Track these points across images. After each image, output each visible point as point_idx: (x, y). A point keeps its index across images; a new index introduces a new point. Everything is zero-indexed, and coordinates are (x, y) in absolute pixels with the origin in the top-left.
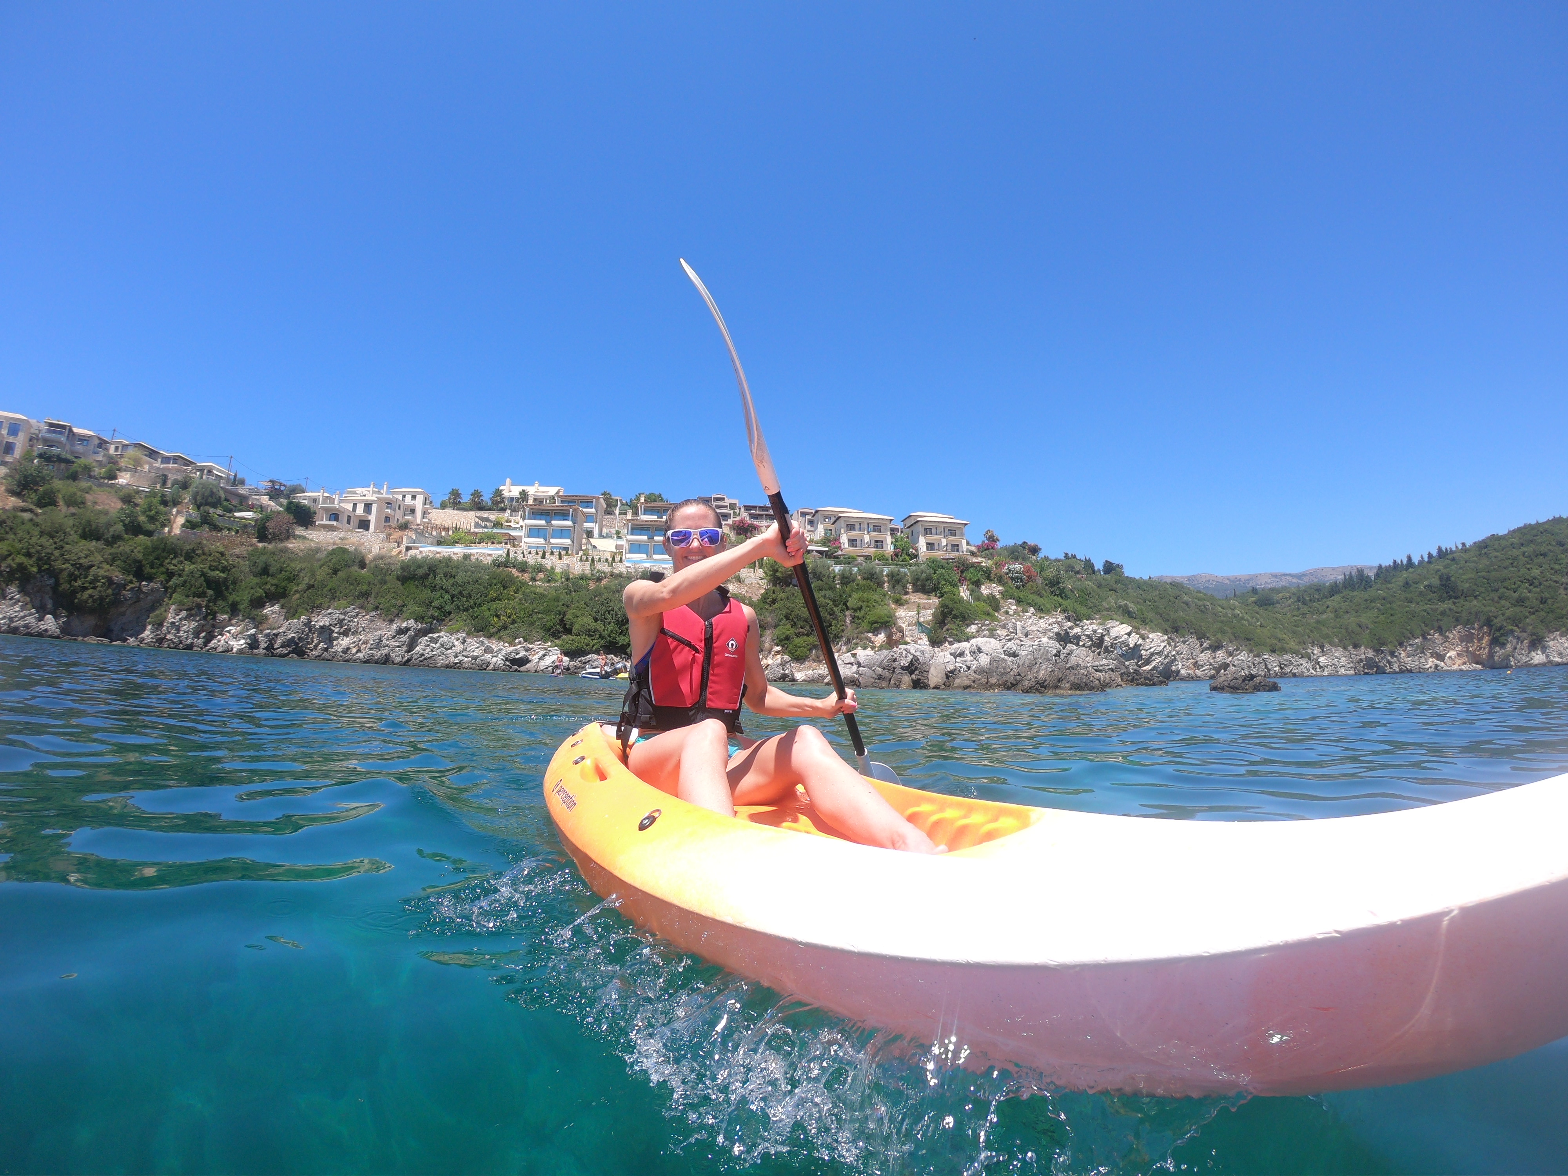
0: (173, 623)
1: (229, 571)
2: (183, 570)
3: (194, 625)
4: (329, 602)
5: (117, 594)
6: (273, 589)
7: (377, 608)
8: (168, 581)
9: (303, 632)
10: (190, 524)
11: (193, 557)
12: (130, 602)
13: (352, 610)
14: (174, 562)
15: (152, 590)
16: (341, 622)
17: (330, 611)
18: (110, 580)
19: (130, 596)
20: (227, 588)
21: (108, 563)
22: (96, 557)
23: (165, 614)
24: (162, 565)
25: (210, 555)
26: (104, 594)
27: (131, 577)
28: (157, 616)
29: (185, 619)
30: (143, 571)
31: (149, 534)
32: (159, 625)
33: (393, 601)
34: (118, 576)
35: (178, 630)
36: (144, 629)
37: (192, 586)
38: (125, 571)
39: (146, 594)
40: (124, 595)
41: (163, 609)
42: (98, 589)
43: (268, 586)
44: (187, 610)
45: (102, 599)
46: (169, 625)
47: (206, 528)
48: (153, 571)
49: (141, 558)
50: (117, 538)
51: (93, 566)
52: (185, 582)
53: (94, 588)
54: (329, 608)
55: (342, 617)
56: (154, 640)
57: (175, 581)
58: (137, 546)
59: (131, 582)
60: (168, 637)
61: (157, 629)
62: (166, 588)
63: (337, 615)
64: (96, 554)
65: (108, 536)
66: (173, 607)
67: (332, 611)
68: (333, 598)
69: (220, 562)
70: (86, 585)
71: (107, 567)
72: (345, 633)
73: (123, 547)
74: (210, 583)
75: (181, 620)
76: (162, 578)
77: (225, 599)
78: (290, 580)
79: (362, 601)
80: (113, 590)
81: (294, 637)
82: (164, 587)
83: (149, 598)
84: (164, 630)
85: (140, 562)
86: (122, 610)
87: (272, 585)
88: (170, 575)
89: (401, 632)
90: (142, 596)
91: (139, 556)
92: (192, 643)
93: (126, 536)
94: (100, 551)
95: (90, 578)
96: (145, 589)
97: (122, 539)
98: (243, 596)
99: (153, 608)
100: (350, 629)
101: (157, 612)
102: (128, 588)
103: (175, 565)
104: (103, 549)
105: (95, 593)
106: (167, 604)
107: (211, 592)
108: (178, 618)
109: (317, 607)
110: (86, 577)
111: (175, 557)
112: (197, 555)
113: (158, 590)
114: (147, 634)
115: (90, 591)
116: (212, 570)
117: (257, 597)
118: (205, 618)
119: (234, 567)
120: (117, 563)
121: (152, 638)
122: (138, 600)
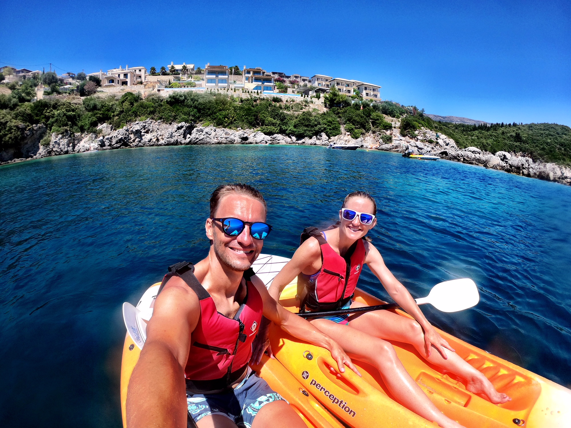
0: (56, 142)
1: (75, 111)
2: (54, 114)
3: (66, 141)
4: (135, 118)
5: (23, 133)
6: (101, 116)
7: (161, 118)
8: (47, 121)
9: (126, 134)
10: (47, 93)
11: (57, 107)
12: (29, 136)
13: (148, 120)
14: (48, 111)
15: (39, 128)
16: (144, 127)
17: (137, 122)
18: (17, 127)
19: (29, 133)
20: (76, 120)
21: (14, 119)
22: (8, 117)
23: (50, 138)
24: (42, 114)
25: (64, 105)
26: (16, 135)
27: (28, 123)
28: (45, 141)
29: (61, 138)
30: (33, 119)
31: (29, 101)
32: (47, 144)
33: (170, 114)
34: (21, 124)
35: (59, 145)
36: (38, 148)
37: (61, 121)
38: (24, 121)
39: (36, 131)
40: (26, 134)
41: (47, 136)
42: (13, 133)
43: (99, 115)
44: (61, 134)
45: (16, 138)
46: (53, 143)
47: (55, 94)
48: (38, 118)
49: (30, 112)
50: (15, 105)
51: (8, 122)
52: (57, 120)
53: (11, 133)
54: (136, 121)
55: (144, 124)
56: (46, 153)
57: (51, 120)
58: (26, 107)
59: (28, 126)
60: (54, 149)
61: (46, 147)
62: (46, 125)
63: (142, 124)
64: (8, 116)
65: (11, 105)
66: (54, 134)
67: (138, 122)
68: (136, 116)
69: (69, 107)
70: (7, 133)
71: (15, 121)
72: (147, 132)
73: (20, 109)
74: (69, 118)
75: (59, 139)
76: (43, 121)
77: (76, 125)
78: (108, 110)
79: (152, 116)
80: (20, 132)
81: (122, 138)
82: (45, 125)
83: (38, 132)
84: (51, 146)
85: (30, 115)
86: (26, 141)
87: (100, 114)
88: (47, 118)
89: (179, 128)
90: (34, 132)
91: (29, 112)
92: (68, 150)
93: (20, 104)
94: (9, 113)
95: (7, 128)
96: (35, 128)
97: (19, 105)
98: (86, 122)
99: (41, 137)
100: (149, 130)
101: (45, 138)
102: (27, 129)
103: (48, 113)
104: (10, 112)
105: (12, 136)
106: (49, 133)
107: (70, 123)
108: (57, 139)
109: (129, 121)
110: (5, 128)
111: (48, 109)
112: (58, 106)
113: (42, 127)
114: (42, 150)
115: (9, 135)
116: (68, 112)
117: (94, 121)
118: (70, 136)
119: (76, 109)
120: (19, 118)
121: (45, 152)
122: (33, 134)
